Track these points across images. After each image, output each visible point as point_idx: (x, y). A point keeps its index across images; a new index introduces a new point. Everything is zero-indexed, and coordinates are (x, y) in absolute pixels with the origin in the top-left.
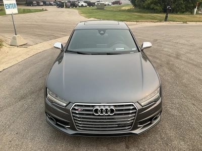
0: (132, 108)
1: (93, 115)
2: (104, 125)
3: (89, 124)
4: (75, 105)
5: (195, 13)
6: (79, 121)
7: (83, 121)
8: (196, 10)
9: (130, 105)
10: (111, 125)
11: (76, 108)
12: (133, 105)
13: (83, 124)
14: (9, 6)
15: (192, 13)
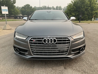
0: (67, 39)
1: (43, 43)
2: (50, 51)
3: (40, 50)
4: (31, 38)
5: (93, 20)
6: (34, 48)
7: (36, 48)
8: (93, 19)
9: (66, 38)
10: (54, 50)
11: (32, 39)
12: (68, 38)
13: (37, 50)
14: (4, 10)
15: (91, 20)
